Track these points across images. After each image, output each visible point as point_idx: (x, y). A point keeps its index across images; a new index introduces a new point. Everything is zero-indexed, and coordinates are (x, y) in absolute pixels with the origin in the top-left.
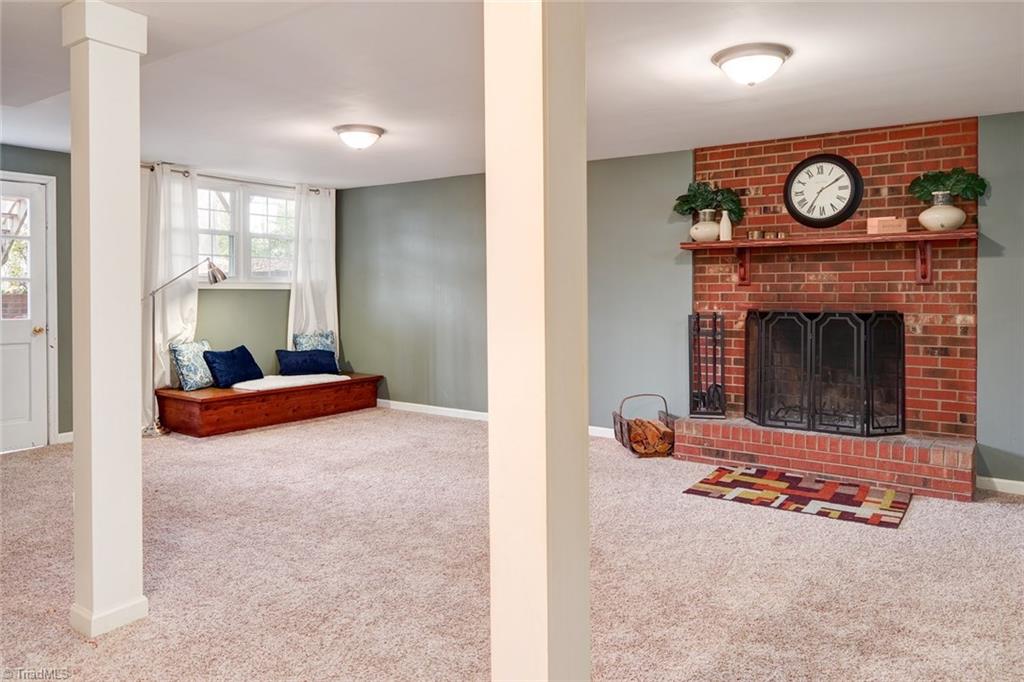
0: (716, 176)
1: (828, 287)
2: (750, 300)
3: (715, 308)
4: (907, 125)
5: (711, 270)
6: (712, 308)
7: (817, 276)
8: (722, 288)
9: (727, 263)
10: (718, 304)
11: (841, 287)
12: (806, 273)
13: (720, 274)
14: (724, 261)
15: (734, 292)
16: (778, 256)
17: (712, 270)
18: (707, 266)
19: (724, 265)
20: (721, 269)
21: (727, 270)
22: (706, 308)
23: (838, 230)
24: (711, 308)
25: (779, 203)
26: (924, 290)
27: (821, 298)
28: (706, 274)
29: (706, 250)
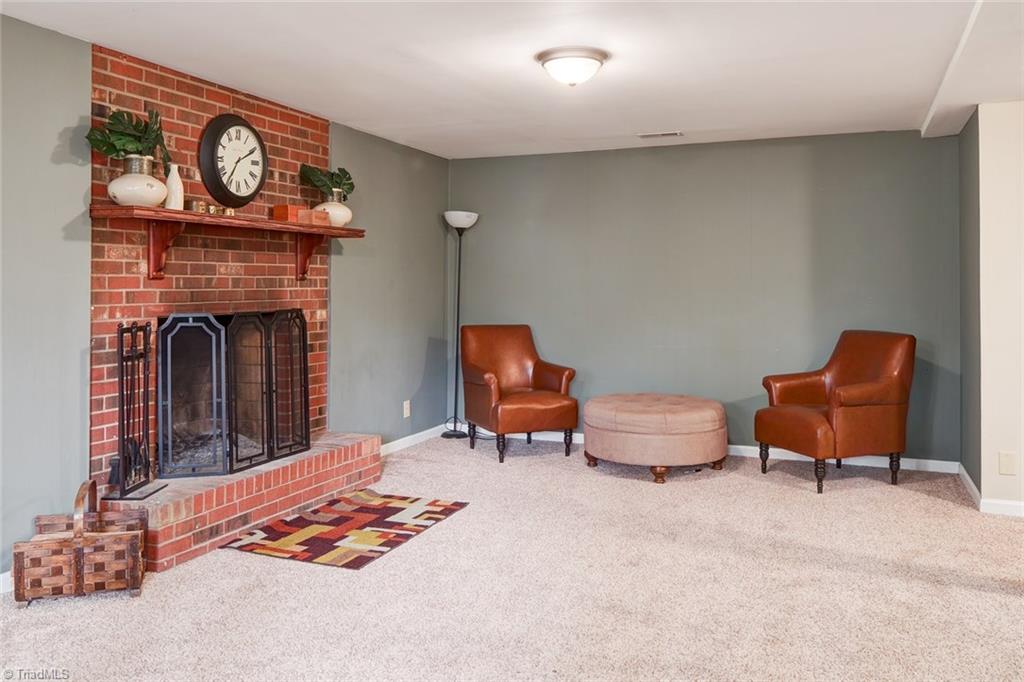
0: (119, 100)
1: (236, 282)
2: (160, 301)
3: (118, 315)
4: (291, 109)
5: (113, 253)
6: (114, 317)
7: (227, 267)
8: (125, 283)
9: (133, 243)
10: (122, 310)
11: (247, 283)
12: (217, 264)
13: (124, 261)
14: (130, 241)
15: (142, 289)
16: (192, 239)
17: (116, 253)
18: (106, 245)
19: (130, 246)
20: (126, 253)
21: (134, 254)
22: (106, 316)
23: (244, 212)
24: (112, 315)
25: (191, 165)
26: (301, 286)
27: (231, 296)
28: (106, 259)
29: (105, 219)
